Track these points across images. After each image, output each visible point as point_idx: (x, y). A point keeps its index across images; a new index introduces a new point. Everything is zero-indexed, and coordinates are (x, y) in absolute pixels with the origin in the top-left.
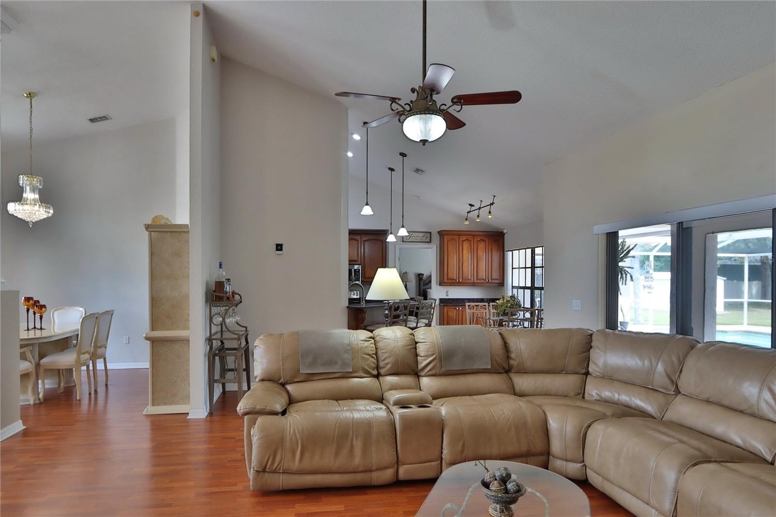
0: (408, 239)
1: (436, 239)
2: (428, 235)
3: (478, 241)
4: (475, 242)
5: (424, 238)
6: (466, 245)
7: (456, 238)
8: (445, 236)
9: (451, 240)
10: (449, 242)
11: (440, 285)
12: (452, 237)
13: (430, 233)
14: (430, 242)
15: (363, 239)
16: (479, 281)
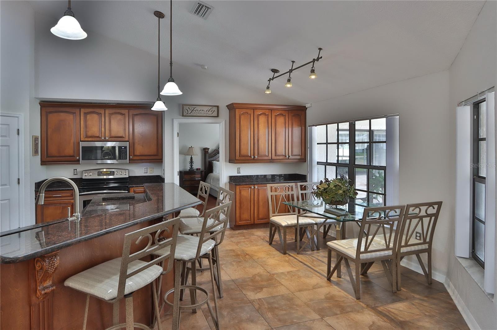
0: (189, 112)
1: (225, 113)
2: (215, 109)
3: (276, 116)
4: (273, 117)
5: (210, 112)
6: (262, 119)
7: (251, 112)
8: (237, 110)
9: (243, 114)
10: (242, 117)
11: (229, 162)
12: (244, 111)
13: (218, 107)
14: (218, 116)
15: (131, 114)
16: (278, 158)
